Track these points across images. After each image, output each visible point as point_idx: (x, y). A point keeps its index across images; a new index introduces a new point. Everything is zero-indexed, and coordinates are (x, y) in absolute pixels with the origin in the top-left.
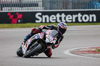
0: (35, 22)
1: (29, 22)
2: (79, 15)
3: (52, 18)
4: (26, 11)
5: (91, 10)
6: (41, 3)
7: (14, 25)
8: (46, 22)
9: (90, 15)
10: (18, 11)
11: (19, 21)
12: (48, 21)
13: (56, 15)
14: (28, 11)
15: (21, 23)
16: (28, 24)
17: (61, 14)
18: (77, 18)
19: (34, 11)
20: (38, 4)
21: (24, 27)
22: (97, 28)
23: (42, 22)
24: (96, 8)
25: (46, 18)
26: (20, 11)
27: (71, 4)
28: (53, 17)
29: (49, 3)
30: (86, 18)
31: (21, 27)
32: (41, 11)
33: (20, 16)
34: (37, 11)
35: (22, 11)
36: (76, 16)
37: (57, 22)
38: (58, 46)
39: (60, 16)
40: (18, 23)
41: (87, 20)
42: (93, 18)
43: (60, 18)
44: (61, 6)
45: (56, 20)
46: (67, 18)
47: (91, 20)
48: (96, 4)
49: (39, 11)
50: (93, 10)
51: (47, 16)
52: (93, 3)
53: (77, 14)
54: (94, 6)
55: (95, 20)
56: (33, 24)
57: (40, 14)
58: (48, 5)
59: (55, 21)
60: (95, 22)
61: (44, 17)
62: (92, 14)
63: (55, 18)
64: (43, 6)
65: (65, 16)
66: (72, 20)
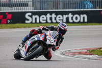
0: (24, 23)
1: (19, 22)
2: (70, 15)
3: (42, 19)
4: (16, 11)
5: (82, 10)
6: (31, 3)
7: (3, 25)
8: (36, 22)
9: (81, 16)
10: (8, 11)
11: (9, 21)
12: (38, 21)
13: (46, 15)
14: (18, 11)
15: (10, 23)
16: (17, 25)
17: (51, 14)
18: (67, 19)
19: (24, 11)
20: (27, 4)
21: (14, 28)
22: (88, 28)
23: (32, 23)
24: (87, 8)
25: (36, 19)
26: (10, 11)
27: (61, 4)
28: (43, 17)
29: (39, 3)
30: (76, 18)
31: (11, 28)
32: (31, 11)
33: (9, 16)
34: (27, 11)
35: (12, 11)
36: (67, 16)
37: (47, 22)
38: (58, 48)
39: (50, 16)
40: (7, 23)
41: (78, 21)
42: (84, 18)
43: (51, 19)
44: (52, 6)
45: (46, 20)
46: (58, 19)
47: (82, 21)
48: (87, 3)
49: (29, 11)
50: (85, 10)
51: (37, 16)
52: (84, 3)
53: (68, 14)
54: (85, 6)
55: (86, 20)
56: (23, 24)
57: (30, 14)
58: (38, 5)
59: (45, 22)
60: (86, 23)
61: (34, 17)
62: (83, 14)
63: (45, 19)
64: (33, 6)
65: (55, 16)
66: (63, 20)
